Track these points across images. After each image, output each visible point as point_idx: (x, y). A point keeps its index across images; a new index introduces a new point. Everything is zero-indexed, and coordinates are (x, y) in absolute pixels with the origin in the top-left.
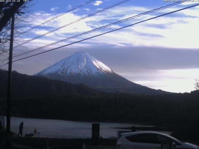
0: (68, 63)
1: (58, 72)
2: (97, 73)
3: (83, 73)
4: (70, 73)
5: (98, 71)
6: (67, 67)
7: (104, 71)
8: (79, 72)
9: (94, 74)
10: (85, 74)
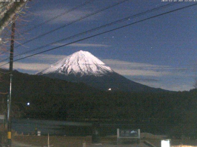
0: (69, 62)
1: (58, 72)
2: (97, 71)
3: (83, 72)
4: (70, 72)
5: (99, 70)
6: (67, 67)
7: (104, 70)
8: (79, 71)
9: (94, 72)
10: (85, 73)
